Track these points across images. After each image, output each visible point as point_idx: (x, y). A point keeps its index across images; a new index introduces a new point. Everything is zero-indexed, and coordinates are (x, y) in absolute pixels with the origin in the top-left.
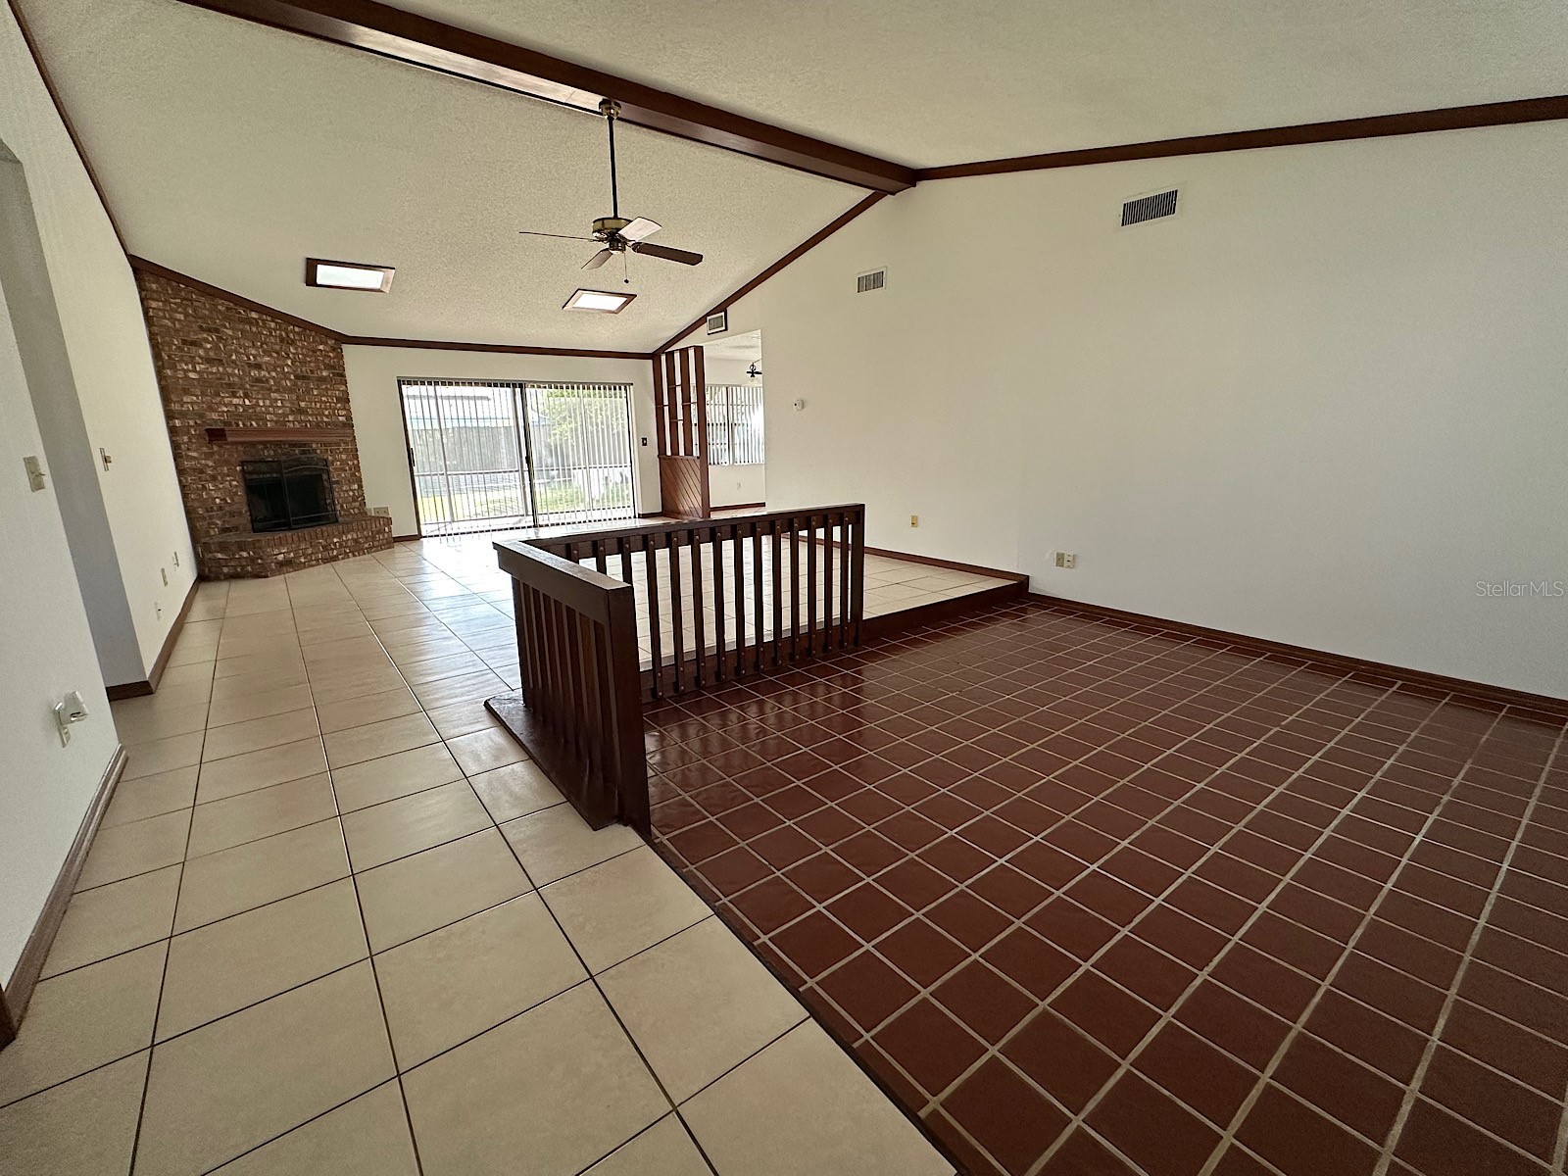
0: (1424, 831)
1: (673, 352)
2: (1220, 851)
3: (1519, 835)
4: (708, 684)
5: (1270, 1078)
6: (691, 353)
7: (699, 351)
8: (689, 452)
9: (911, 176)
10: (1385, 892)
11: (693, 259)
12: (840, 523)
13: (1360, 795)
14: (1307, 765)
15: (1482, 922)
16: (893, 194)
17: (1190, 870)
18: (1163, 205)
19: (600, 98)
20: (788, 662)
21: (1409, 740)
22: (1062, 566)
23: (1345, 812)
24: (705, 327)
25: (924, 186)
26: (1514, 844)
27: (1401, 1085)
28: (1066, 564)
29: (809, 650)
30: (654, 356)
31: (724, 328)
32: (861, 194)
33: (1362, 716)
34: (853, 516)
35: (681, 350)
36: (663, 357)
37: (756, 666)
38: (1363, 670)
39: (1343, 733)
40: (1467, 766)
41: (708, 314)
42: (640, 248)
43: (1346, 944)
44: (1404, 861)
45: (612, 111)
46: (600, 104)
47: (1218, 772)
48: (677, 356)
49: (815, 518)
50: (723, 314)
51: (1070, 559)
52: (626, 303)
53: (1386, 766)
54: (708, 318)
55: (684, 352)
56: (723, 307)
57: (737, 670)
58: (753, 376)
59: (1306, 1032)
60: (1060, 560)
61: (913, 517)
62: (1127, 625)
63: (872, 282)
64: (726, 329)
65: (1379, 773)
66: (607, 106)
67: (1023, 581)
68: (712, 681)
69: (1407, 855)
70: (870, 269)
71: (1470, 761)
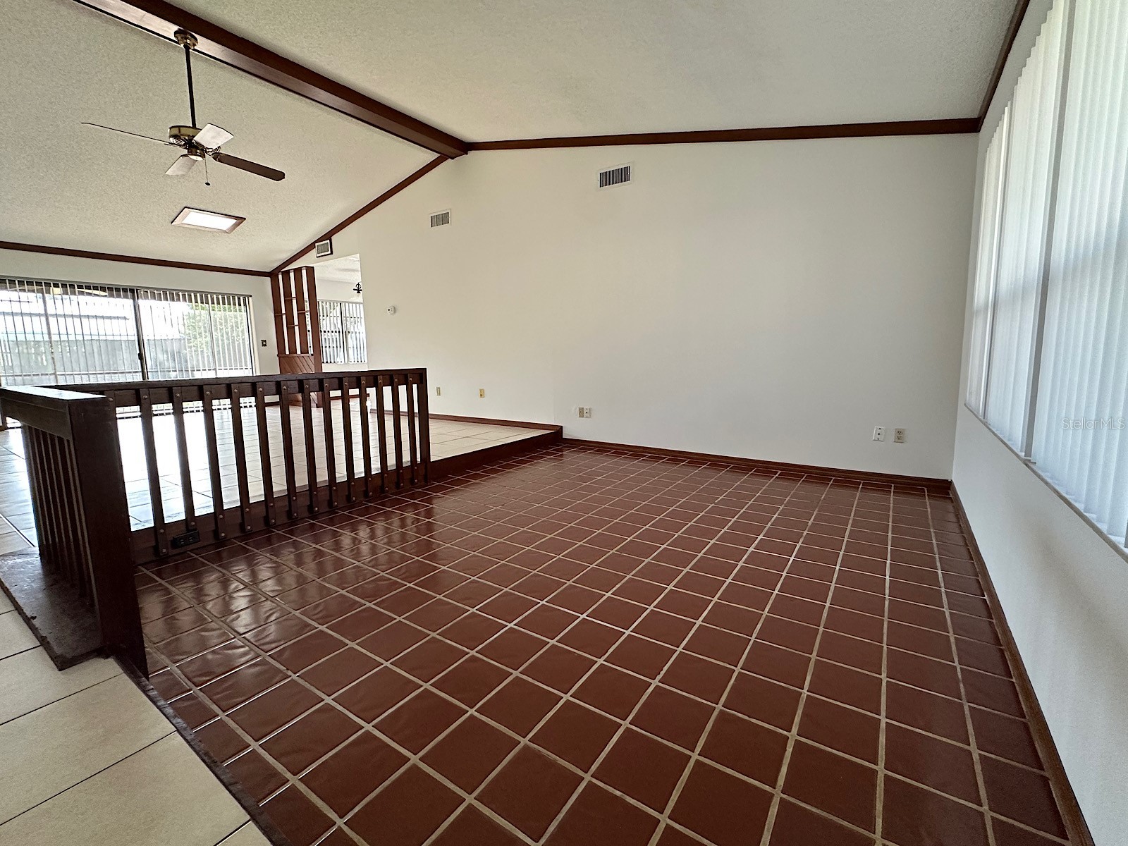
0: (794, 554)
1: (288, 272)
2: (673, 588)
3: (843, 548)
4: (278, 523)
5: (699, 755)
6: (304, 272)
7: (310, 270)
8: (305, 351)
9: (464, 147)
10: (774, 596)
11: (278, 176)
12: (406, 383)
13: (759, 538)
14: (730, 524)
15: (828, 605)
16: (453, 158)
17: (652, 606)
18: (622, 175)
19: (176, 28)
20: (362, 499)
21: (785, 502)
22: (583, 417)
23: (751, 549)
24: (314, 252)
25: (473, 154)
26: (841, 553)
27: (785, 733)
28: (585, 415)
29: (382, 487)
30: (272, 275)
31: (329, 252)
32: (431, 156)
33: (760, 492)
34: (417, 377)
35: (295, 270)
36: (280, 277)
37: (330, 503)
38: (761, 467)
39: (750, 503)
40: (815, 513)
41: (316, 241)
42: (219, 157)
43: (751, 637)
44: (784, 574)
45: (188, 41)
46: (176, 33)
47: (676, 536)
48: (292, 275)
49: (381, 377)
50: (328, 241)
51: (588, 411)
52: (236, 225)
53: (773, 519)
54: (316, 244)
55: (298, 271)
56: (328, 236)
57: (310, 508)
58: (359, 292)
59: (725, 709)
60: (581, 413)
61: (481, 390)
62: (626, 454)
63: (441, 219)
64: (332, 253)
65: (770, 523)
66: (182, 35)
67: (559, 430)
68: (283, 519)
69: (786, 570)
70: (439, 211)
71: (817, 510)
